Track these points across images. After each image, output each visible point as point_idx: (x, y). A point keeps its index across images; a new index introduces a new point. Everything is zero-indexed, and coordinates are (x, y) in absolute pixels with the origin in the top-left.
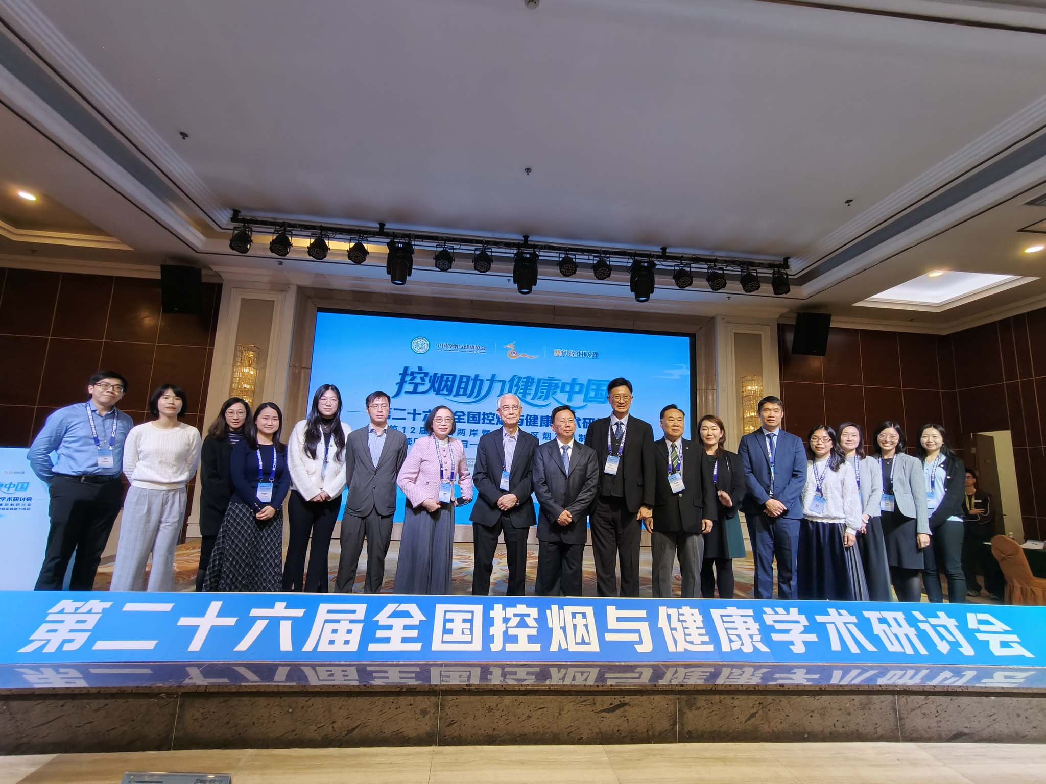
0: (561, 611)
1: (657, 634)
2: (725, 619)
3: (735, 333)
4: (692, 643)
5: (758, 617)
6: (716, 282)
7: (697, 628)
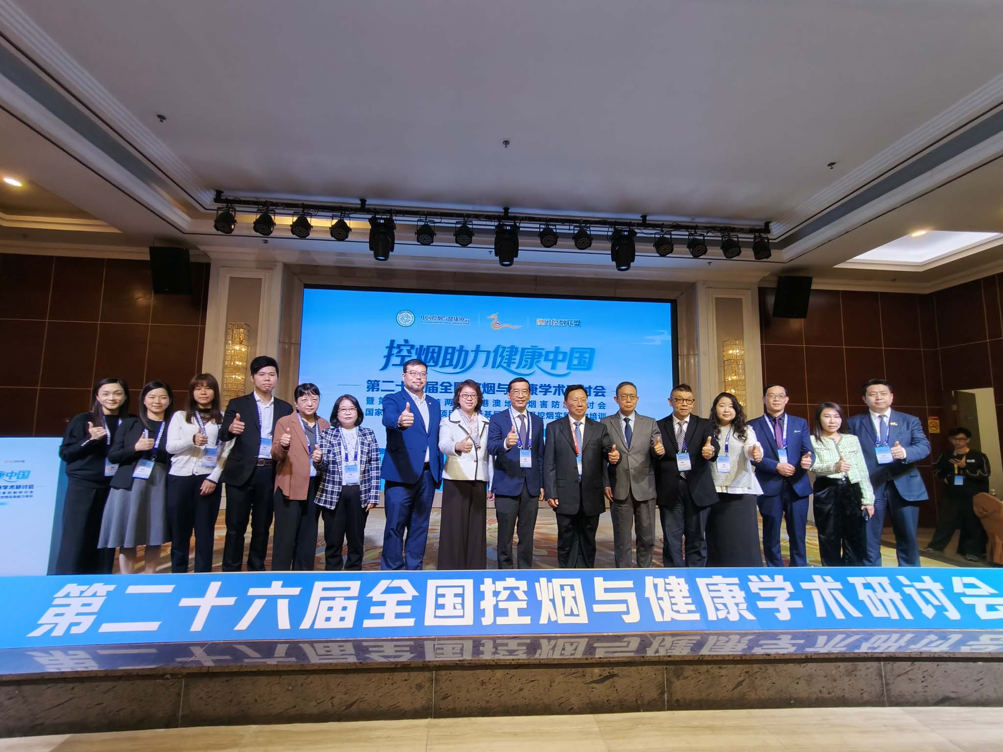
0: (550, 584)
1: (644, 604)
2: (711, 588)
3: (716, 298)
4: (678, 612)
5: (744, 586)
6: (697, 248)
7: (684, 597)
